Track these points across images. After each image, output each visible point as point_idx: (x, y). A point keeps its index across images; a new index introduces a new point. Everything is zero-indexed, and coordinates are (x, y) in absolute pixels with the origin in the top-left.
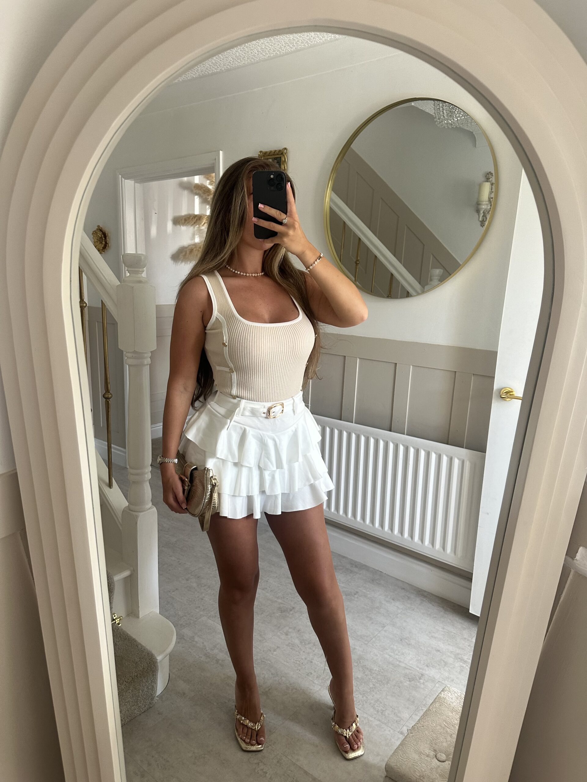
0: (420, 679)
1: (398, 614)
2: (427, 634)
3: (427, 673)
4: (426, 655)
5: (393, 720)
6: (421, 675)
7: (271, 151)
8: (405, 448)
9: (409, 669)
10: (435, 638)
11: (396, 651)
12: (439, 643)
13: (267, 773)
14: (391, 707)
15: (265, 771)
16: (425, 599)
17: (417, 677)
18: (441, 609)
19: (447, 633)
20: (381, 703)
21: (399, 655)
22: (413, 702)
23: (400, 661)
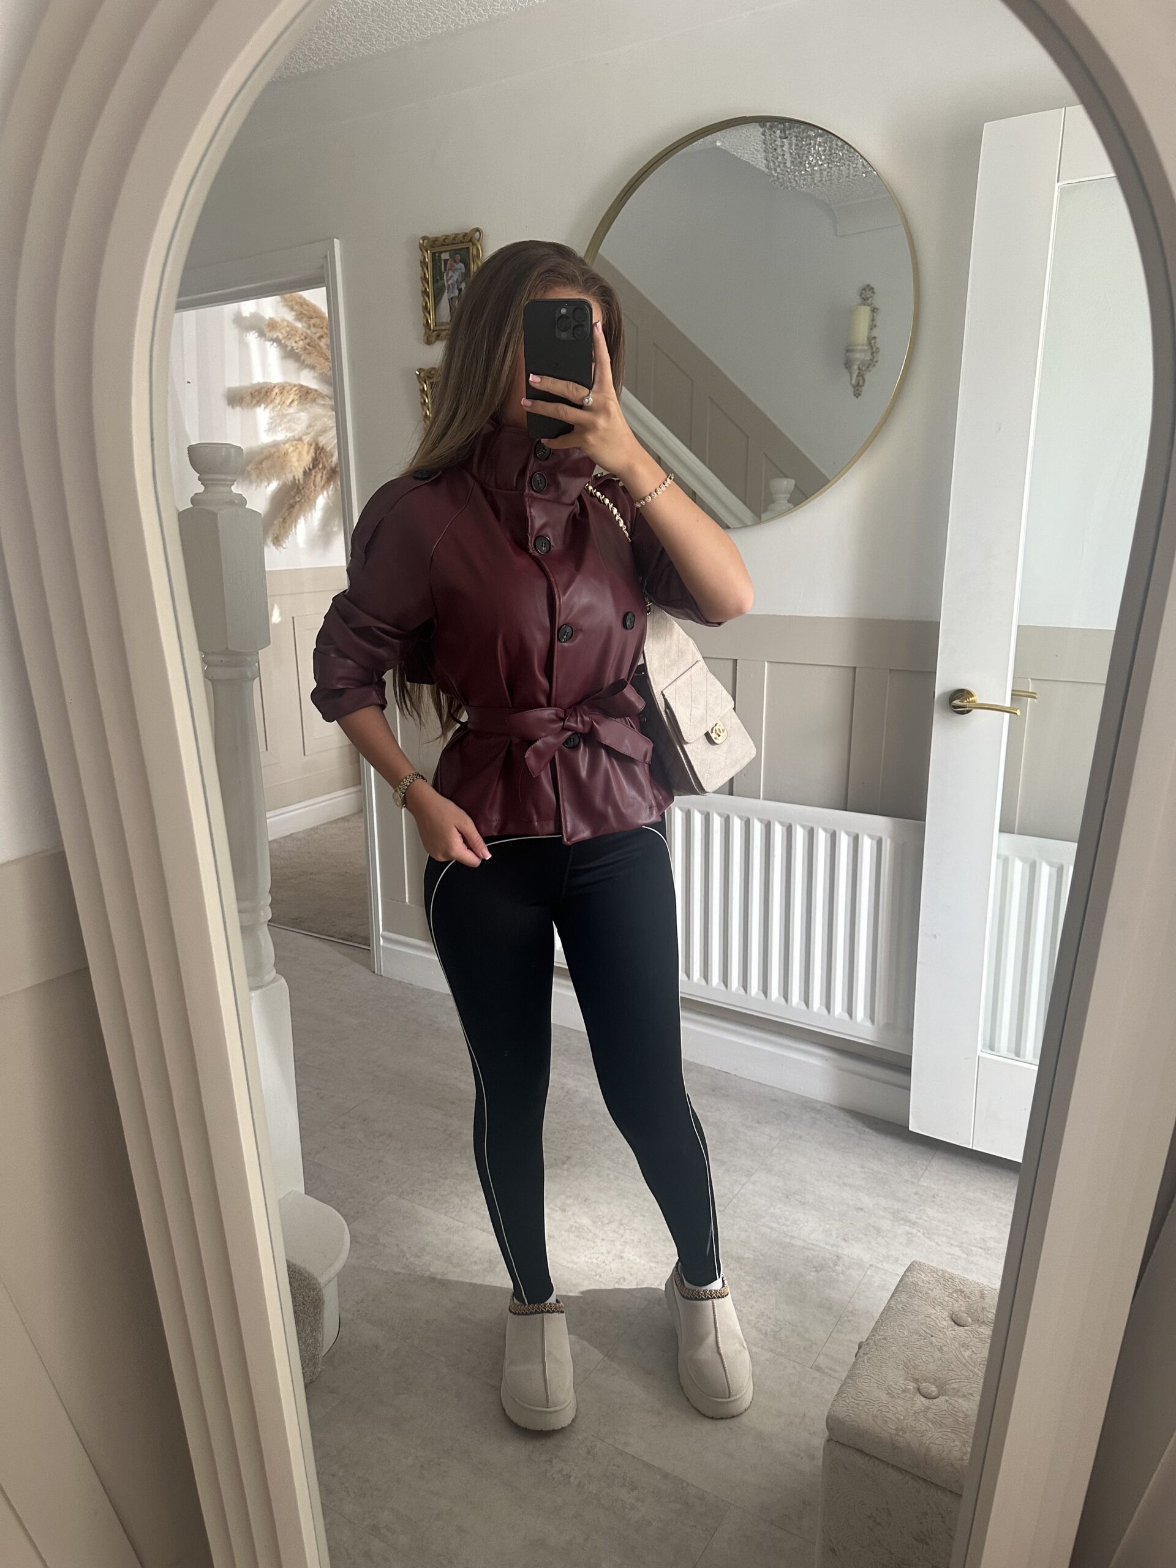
0: (836, 1265)
1: (773, 1149)
2: (834, 1182)
3: (846, 1252)
4: (839, 1220)
5: (798, 1347)
6: (835, 1257)
7: (447, 237)
8: (763, 825)
9: (813, 1250)
10: (850, 1186)
11: (781, 1218)
12: (861, 1194)
13: (570, 1477)
14: (790, 1324)
15: (565, 1473)
16: (818, 1116)
17: (830, 1262)
18: (852, 1131)
19: (872, 1174)
20: (770, 1318)
21: (787, 1226)
22: (830, 1309)
23: (792, 1237)
